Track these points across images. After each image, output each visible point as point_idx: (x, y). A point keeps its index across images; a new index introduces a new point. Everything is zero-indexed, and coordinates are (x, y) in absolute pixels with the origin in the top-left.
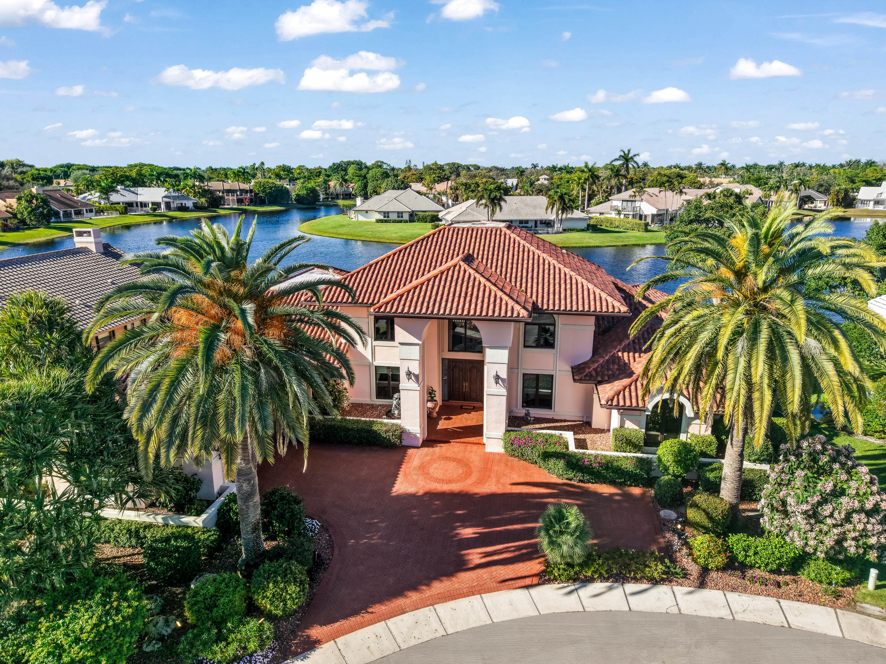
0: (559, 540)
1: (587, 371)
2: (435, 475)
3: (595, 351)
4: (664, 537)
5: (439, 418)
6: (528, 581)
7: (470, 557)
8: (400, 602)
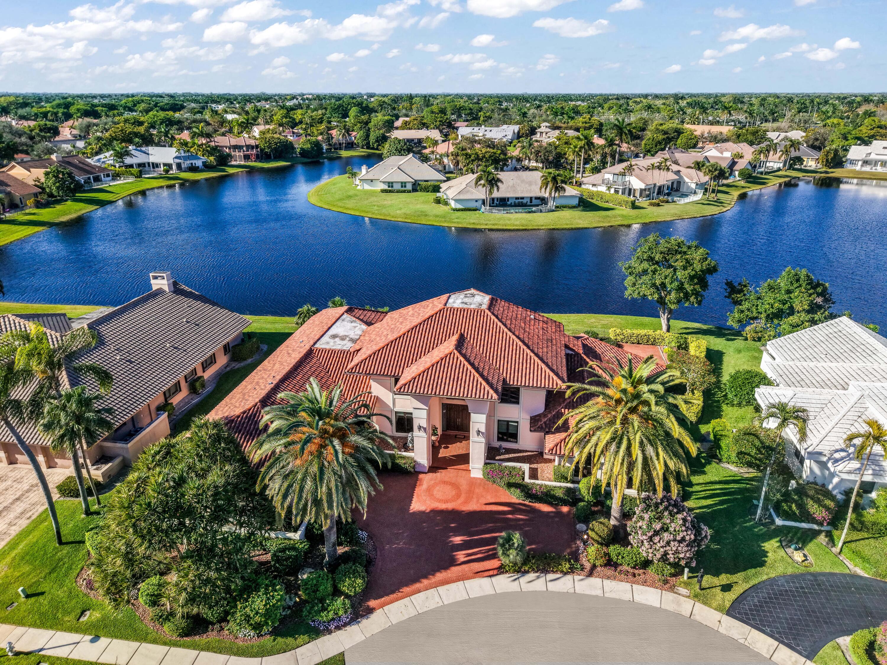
0: (508, 553)
1: (540, 423)
2: (437, 496)
3: (547, 406)
4: (576, 544)
5: (439, 447)
6: (491, 573)
7: (458, 557)
8: (417, 585)
